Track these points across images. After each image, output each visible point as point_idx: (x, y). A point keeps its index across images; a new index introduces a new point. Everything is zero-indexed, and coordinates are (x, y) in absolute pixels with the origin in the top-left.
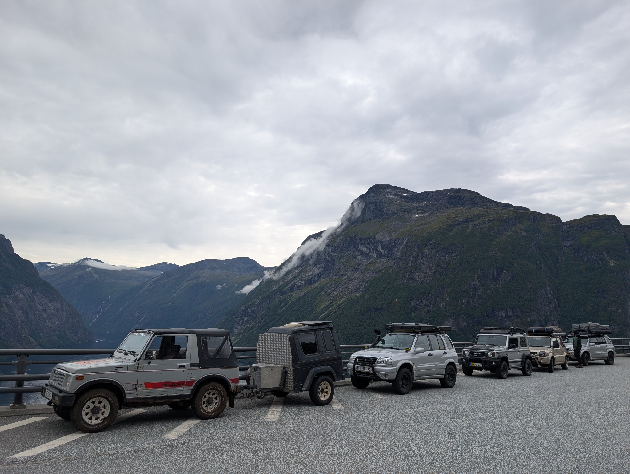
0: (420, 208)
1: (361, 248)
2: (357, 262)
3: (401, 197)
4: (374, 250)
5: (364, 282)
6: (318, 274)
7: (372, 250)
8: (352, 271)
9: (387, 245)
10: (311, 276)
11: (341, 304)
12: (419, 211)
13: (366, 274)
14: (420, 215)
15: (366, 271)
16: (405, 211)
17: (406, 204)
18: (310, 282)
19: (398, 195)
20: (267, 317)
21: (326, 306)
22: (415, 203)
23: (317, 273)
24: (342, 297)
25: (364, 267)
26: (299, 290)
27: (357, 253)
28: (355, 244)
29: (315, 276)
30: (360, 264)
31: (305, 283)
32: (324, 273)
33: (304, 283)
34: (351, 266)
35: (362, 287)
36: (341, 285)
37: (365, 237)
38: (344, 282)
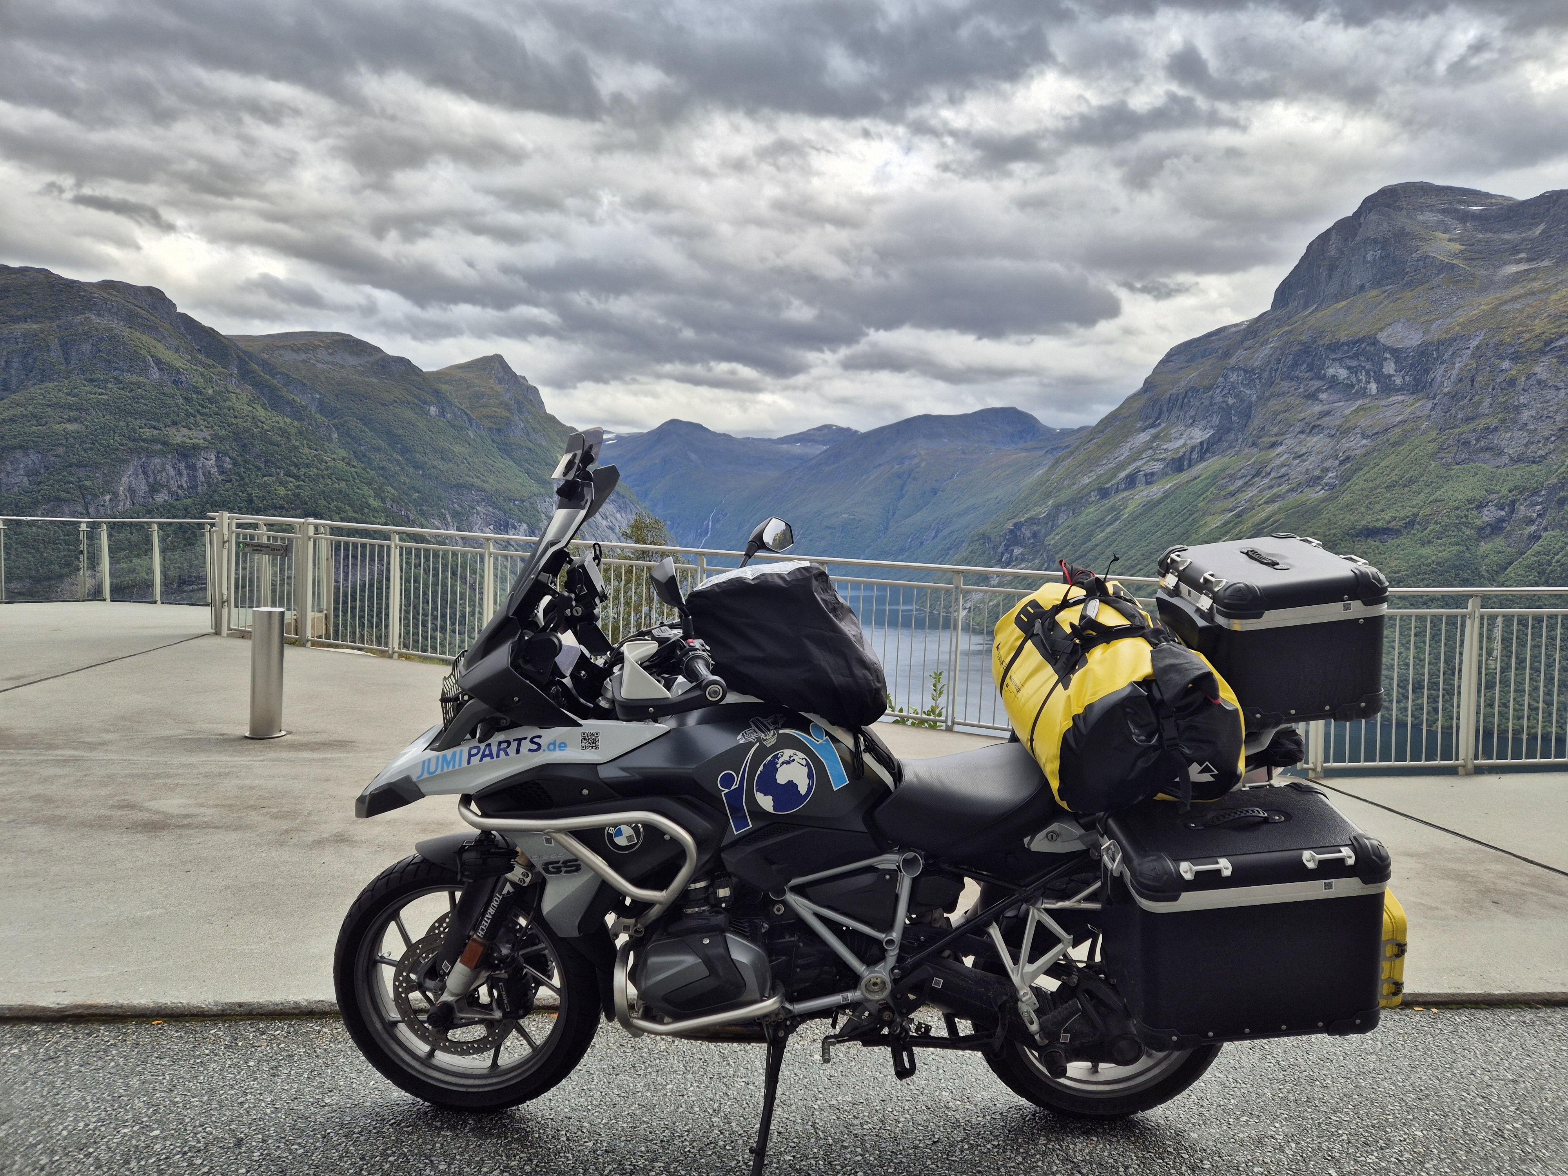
0: (1527, 245)
1: (1331, 371)
2: (1317, 408)
3: (1465, 217)
4: (1372, 374)
5: (1337, 461)
6: (1201, 443)
7: (1364, 373)
8: (1302, 432)
9: (1414, 357)
10: (1183, 450)
12: (1523, 255)
13: (1343, 441)
14: (1523, 267)
15: (1343, 431)
16: (1478, 255)
17: (1481, 236)
18: (1178, 465)
19: (1457, 211)
20: (1068, 548)
21: (1225, 524)
22: (1510, 232)
23: (1199, 440)
24: (1270, 501)
25: (1338, 422)
26: (1150, 483)
27: (1317, 384)
28: (1313, 360)
29: (1193, 449)
30: (1328, 413)
31: (1164, 468)
32: (1220, 440)
33: (1162, 466)
34: (1301, 421)
35: (1330, 475)
36: (1268, 469)
37: (1344, 339)
38: (1278, 462)
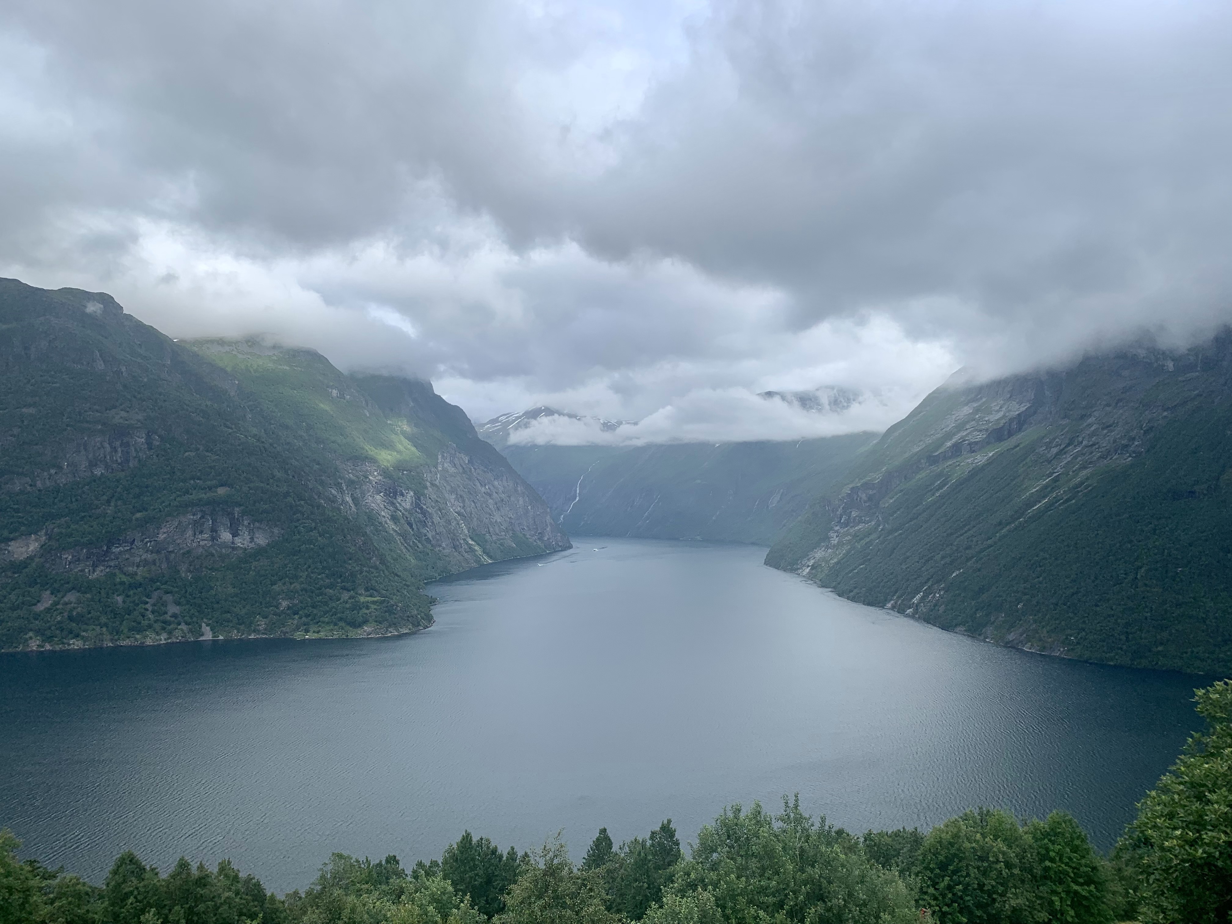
1: (1131, 351)
2: (1121, 384)
4: (1169, 353)
5: (1142, 431)
6: (1019, 415)
7: (1161, 353)
10: (1004, 421)
11: (1082, 483)
18: (1000, 434)
20: (902, 510)
23: (1017, 413)
24: (1084, 467)
25: (1140, 396)
26: (974, 451)
29: (1011, 420)
30: (1131, 388)
31: (989, 436)
32: (1035, 413)
33: (985, 436)
35: (1136, 443)
36: (1080, 439)
38: (1088, 432)
